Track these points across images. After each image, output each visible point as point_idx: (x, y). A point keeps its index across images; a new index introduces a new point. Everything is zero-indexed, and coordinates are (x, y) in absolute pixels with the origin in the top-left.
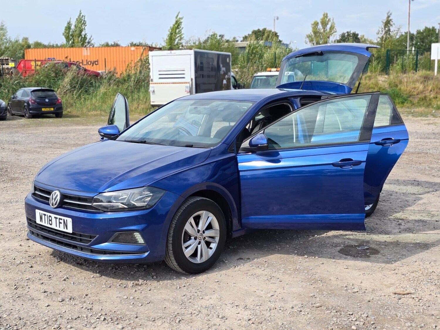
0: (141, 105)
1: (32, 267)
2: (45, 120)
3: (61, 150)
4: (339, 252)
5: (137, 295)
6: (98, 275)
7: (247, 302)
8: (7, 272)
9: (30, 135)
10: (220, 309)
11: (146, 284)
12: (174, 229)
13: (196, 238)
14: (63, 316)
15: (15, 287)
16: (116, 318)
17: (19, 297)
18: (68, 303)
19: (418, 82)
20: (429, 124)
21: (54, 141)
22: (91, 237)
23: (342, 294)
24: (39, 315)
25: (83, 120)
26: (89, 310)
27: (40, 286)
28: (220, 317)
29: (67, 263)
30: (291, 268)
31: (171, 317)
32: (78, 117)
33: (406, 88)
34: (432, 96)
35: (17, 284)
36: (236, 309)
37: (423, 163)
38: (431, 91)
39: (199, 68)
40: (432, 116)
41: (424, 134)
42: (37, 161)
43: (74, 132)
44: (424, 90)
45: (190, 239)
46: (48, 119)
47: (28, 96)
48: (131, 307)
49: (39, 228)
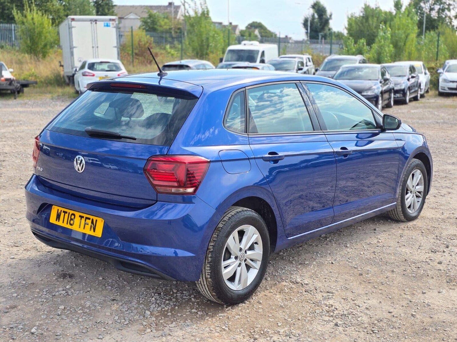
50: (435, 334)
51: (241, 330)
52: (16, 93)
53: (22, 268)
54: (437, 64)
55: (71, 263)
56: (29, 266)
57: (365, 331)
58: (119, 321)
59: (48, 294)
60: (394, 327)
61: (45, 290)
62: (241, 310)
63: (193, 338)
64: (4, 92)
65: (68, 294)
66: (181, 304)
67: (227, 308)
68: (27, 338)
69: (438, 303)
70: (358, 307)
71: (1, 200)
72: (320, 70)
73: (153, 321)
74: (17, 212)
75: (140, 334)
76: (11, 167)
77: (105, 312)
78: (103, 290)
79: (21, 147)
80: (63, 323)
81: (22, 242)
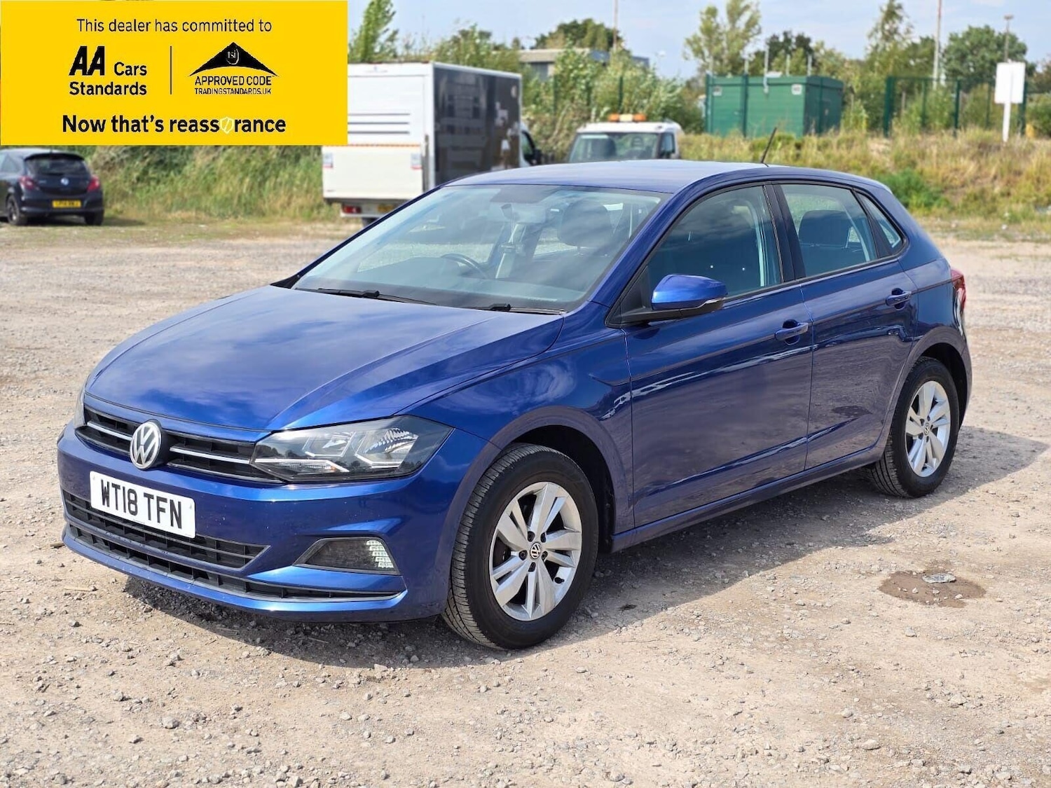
0: (297, 197)
1: (77, 625)
2: (59, 230)
3: (109, 306)
4: (881, 589)
5: (375, 708)
6: (261, 650)
7: (675, 731)
8: (13, 640)
9: (27, 266)
10: (608, 753)
11: (394, 677)
12: (470, 532)
13: (523, 555)
14: (184, 772)
15: (40, 683)
16: (330, 780)
17: (53, 713)
18: (190, 731)
19: (964, 156)
20: (1001, 258)
21: (91, 284)
22: (248, 551)
23: (923, 709)
24: (115, 769)
25: (156, 231)
26: (253, 754)
27: (107, 681)
28: (613, 776)
29: (170, 614)
30: (768, 633)
31: (480, 775)
32: (141, 224)
33: (935, 170)
34: (997, 190)
35: (44, 676)
36: (651, 754)
37: (1017, 354)
38: (995, 177)
39: (443, 109)
40: (1003, 239)
41: (1000, 283)
42: (54, 335)
43: (137, 263)
44: (979, 175)
45: (508, 556)
46: (68, 229)
47: (17, 169)
48: (365, 745)
49: (99, 522)
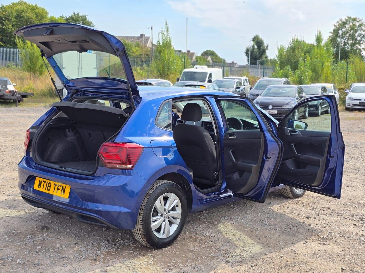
50: (293, 268)
51: (161, 264)
52: (18, 102)
53: (13, 223)
54: (346, 86)
55: (49, 220)
56: (18, 221)
57: (246, 265)
58: (78, 257)
59: (30, 239)
60: (266, 264)
61: (28, 237)
62: (164, 252)
63: (127, 268)
64: (8, 101)
65: (44, 240)
66: (122, 248)
67: (154, 250)
68: (14, 265)
69: (302, 250)
70: (245, 252)
71: (1, 178)
72: (254, 88)
73: (102, 257)
74: (12, 186)
75: (91, 265)
76: (10, 156)
77: (69, 252)
78: (69, 237)
79: (18, 142)
80: (39, 257)
81: (14, 206)
